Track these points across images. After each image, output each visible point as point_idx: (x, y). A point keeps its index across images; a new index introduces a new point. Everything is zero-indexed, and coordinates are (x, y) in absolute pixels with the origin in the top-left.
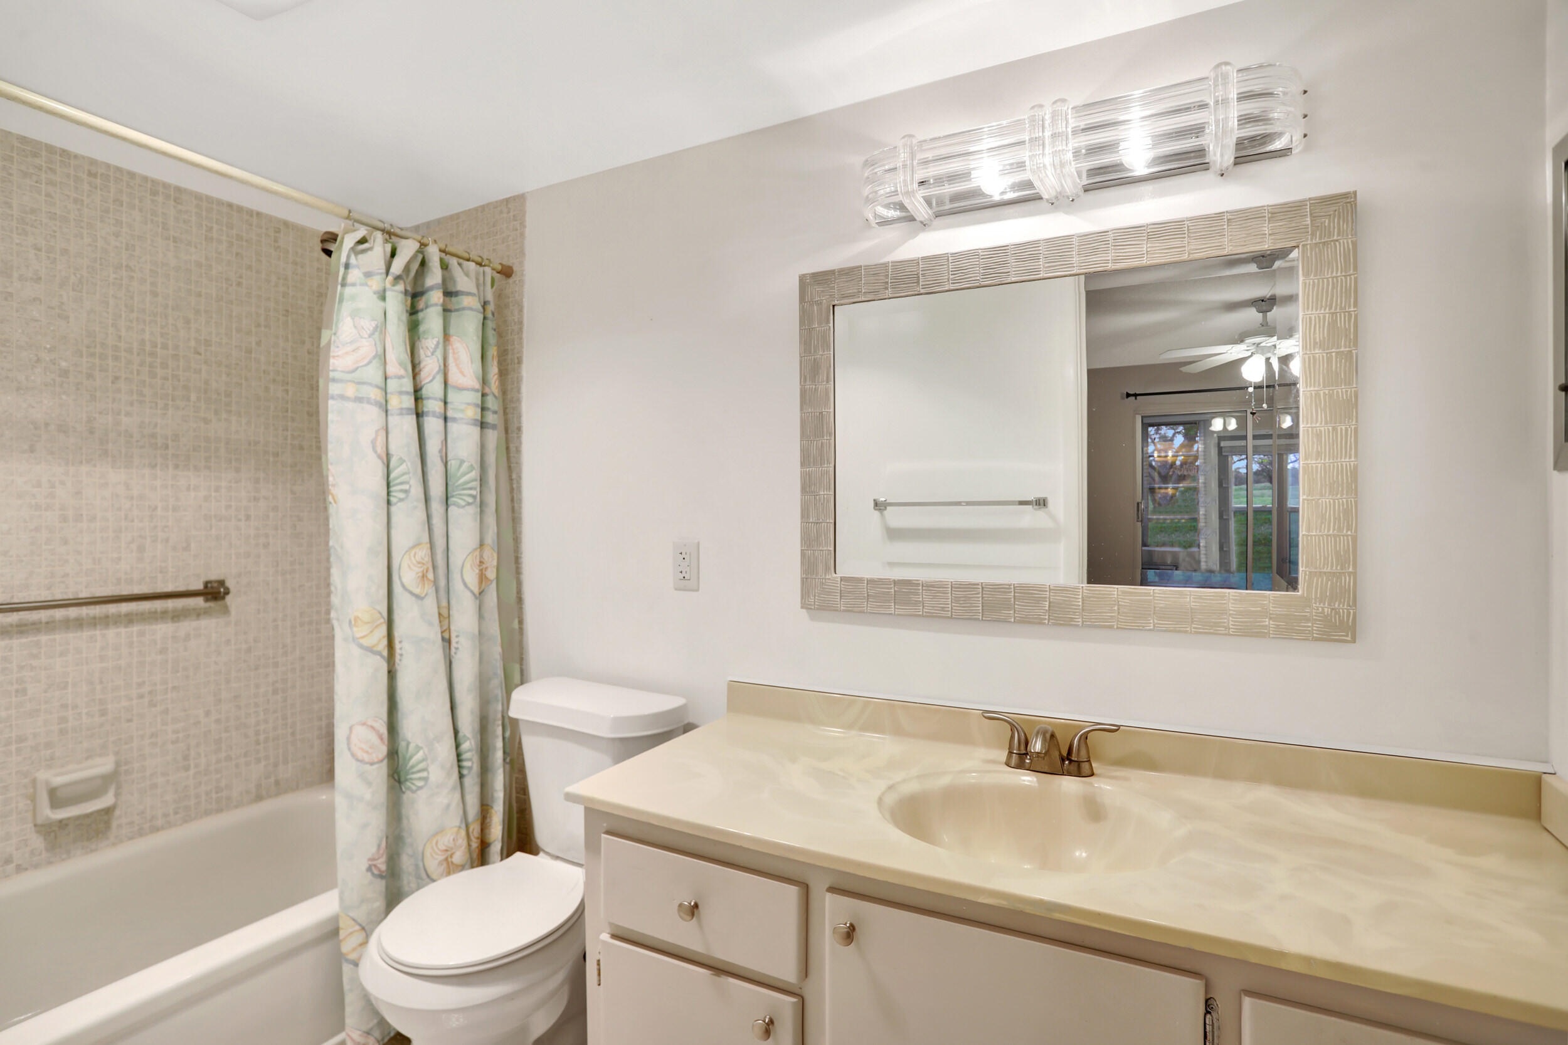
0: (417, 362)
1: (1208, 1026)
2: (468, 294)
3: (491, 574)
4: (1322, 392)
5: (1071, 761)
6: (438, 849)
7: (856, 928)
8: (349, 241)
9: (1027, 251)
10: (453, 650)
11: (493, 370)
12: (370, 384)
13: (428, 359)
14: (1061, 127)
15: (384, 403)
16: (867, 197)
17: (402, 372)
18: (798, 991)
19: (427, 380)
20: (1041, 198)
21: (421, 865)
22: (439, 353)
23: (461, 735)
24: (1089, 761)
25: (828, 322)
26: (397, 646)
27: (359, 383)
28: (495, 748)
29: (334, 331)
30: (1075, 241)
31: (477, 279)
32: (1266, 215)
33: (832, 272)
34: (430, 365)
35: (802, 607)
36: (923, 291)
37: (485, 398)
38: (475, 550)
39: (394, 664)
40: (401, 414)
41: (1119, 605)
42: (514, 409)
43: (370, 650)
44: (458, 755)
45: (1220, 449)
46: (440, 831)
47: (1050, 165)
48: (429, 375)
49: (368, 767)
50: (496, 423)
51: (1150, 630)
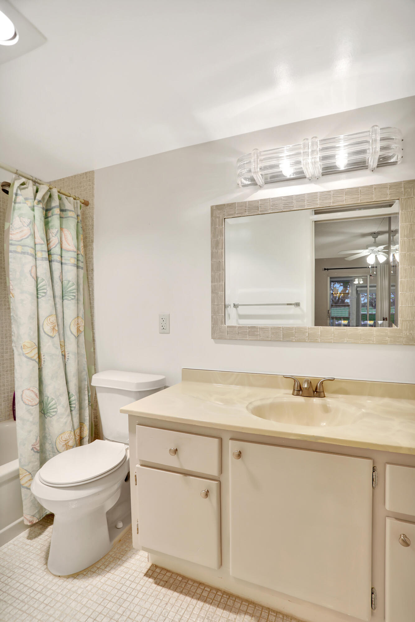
0: (48, 239)
1: (374, 476)
2: (71, 211)
3: (82, 329)
4: (407, 254)
5: (317, 392)
6: (62, 440)
7: (242, 453)
8: (17, 184)
9: (300, 198)
10: (66, 359)
11: (82, 244)
12: (28, 246)
13: (53, 237)
14: (315, 148)
15: (35, 255)
16: (239, 174)
17: (42, 242)
18: (218, 479)
19: (54, 247)
20: (305, 178)
21: (55, 447)
22: (58, 235)
23: (70, 394)
24: (323, 392)
25: (222, 225)
26: (42, 358)
27: (23, 246)
28: (85, 400)
29: (11, 223)
30: (319, 195)
31: (74, 205)
32: (388, 186)
33: (224, 205)
34: (54, 240)
35: (212, 338)
36: (260, 213)
37: (78, 256)
38: (75, 318)
39: (41, 365)
40: (42, 260)
41: (334, 334)
42: (90, 261)
43: (31, 359)
44: (70, 402)
45: (357, 291)
46: (63, 433)
47: (311, 163)
48: (54, 244)
49: (31, 407)
50: (83, 267)
51: (345, 343)
